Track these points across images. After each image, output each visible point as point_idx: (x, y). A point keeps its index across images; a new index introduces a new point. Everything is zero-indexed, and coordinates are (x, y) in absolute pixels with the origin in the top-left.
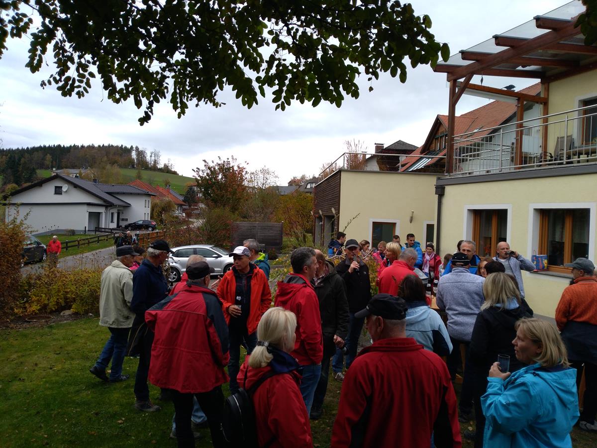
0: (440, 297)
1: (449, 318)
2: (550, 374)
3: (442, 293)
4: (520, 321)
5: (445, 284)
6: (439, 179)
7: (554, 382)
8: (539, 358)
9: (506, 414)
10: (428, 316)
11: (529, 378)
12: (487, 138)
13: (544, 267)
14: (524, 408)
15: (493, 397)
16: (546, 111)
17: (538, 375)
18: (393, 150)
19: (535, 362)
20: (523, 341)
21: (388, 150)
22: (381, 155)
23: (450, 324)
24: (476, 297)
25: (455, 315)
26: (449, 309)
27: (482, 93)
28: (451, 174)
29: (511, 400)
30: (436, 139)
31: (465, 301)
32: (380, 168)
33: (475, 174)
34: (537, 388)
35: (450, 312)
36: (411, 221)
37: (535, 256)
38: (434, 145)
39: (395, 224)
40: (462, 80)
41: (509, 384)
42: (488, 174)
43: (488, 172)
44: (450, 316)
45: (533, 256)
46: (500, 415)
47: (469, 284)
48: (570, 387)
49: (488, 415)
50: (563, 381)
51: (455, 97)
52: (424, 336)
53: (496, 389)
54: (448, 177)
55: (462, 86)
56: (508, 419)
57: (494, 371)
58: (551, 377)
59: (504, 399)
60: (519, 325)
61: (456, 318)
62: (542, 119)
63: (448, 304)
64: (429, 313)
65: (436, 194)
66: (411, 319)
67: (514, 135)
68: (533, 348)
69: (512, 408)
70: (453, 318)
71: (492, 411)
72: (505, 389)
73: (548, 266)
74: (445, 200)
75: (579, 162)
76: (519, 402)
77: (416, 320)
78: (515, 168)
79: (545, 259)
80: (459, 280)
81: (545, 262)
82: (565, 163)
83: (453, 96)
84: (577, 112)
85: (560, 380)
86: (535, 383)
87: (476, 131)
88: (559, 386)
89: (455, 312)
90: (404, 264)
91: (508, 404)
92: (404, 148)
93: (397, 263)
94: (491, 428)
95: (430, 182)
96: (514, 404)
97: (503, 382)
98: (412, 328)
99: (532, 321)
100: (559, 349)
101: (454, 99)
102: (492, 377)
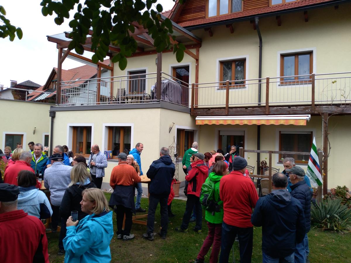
0: (46, 181)
1: (51, 194)
2: (100, 218)
3: (47, 179)
4: (85, 191)
5: (49, 174)
6: (52, 107)
7: (102, 222)
8: (94, 210)
9: (77, 246)
10: (37, 195)
11: (90, 223)
12: (82, 85)
13: (110, 157)
14: (87, 240)
15: (70, 238)
16: (112, 75)
17: (94, 220)
18: (24, 86)
19: (92, 213)
20: (86, 202)
21: (20, 86)
22: (14, 89)
23: (52, 198)
24: (67, 179)
25: (55, 191)
26: (52, 188)
27: (78, 59)
28: (60, 105)
29: (80, 238)
30: (53, 82)
31: (61, 182)
32: (14, 97)
33: (76, 105)
34: (94, 227)
35: (51, 190)
36: (34, 133)
37: (106, 151)
38: (52, 85)
39: (22, 135)
40: (66, 49)
41: (78, 229)
42: (82, 106)
43: (82, 105)
44: (52, 193)
45: (105, 152)
46: (74, 248)
47: (63, 172)
48: (110, 222)
49: (67, 250)
50: (106, 220)
51: (62, 59)
52: (34, 208)
53: (71, 233)
54: (57, 106)
55: (66, 53)
56: (79, 249)
57: (70, 222)
58: (101, 219)
59: (76, 238)
60: (84, 193)
61: (55, 193)
62: (110, 78)
63: (51, 186)
64: (38, 193)
65: (50, 116)
66: (25, 199)
67: (96, 85)
68: (91, 205)
69: (81, 242)
70: (53, 193)
71: (70, 247)
72: (77, 231)
73: (112, 157)
74: (56, 120)
75: (127, 103)
76: (84, 238)
77: (28, 199)
78: (97, 104)
79: (111, 153)
80: (57, 170)
81: (111, 154)
82: (120, 103)
83: (60, 58)
84: (127, 77)
85: (105, 219)
86: (93, 225)
87: (77, 80)
88: (104, 223)
89: (55, 190)
90: (24, 163)
91: (79, 241)
92: (32, 85)
93: (19, 162)
94: (69, 256)
95: (46, 109)
96: (82, 240)
97: (75, 227)
98: (26, 204)
99: (91, 190)
100: (104, 203)
101: (61, 60)
102: (68, 226)
